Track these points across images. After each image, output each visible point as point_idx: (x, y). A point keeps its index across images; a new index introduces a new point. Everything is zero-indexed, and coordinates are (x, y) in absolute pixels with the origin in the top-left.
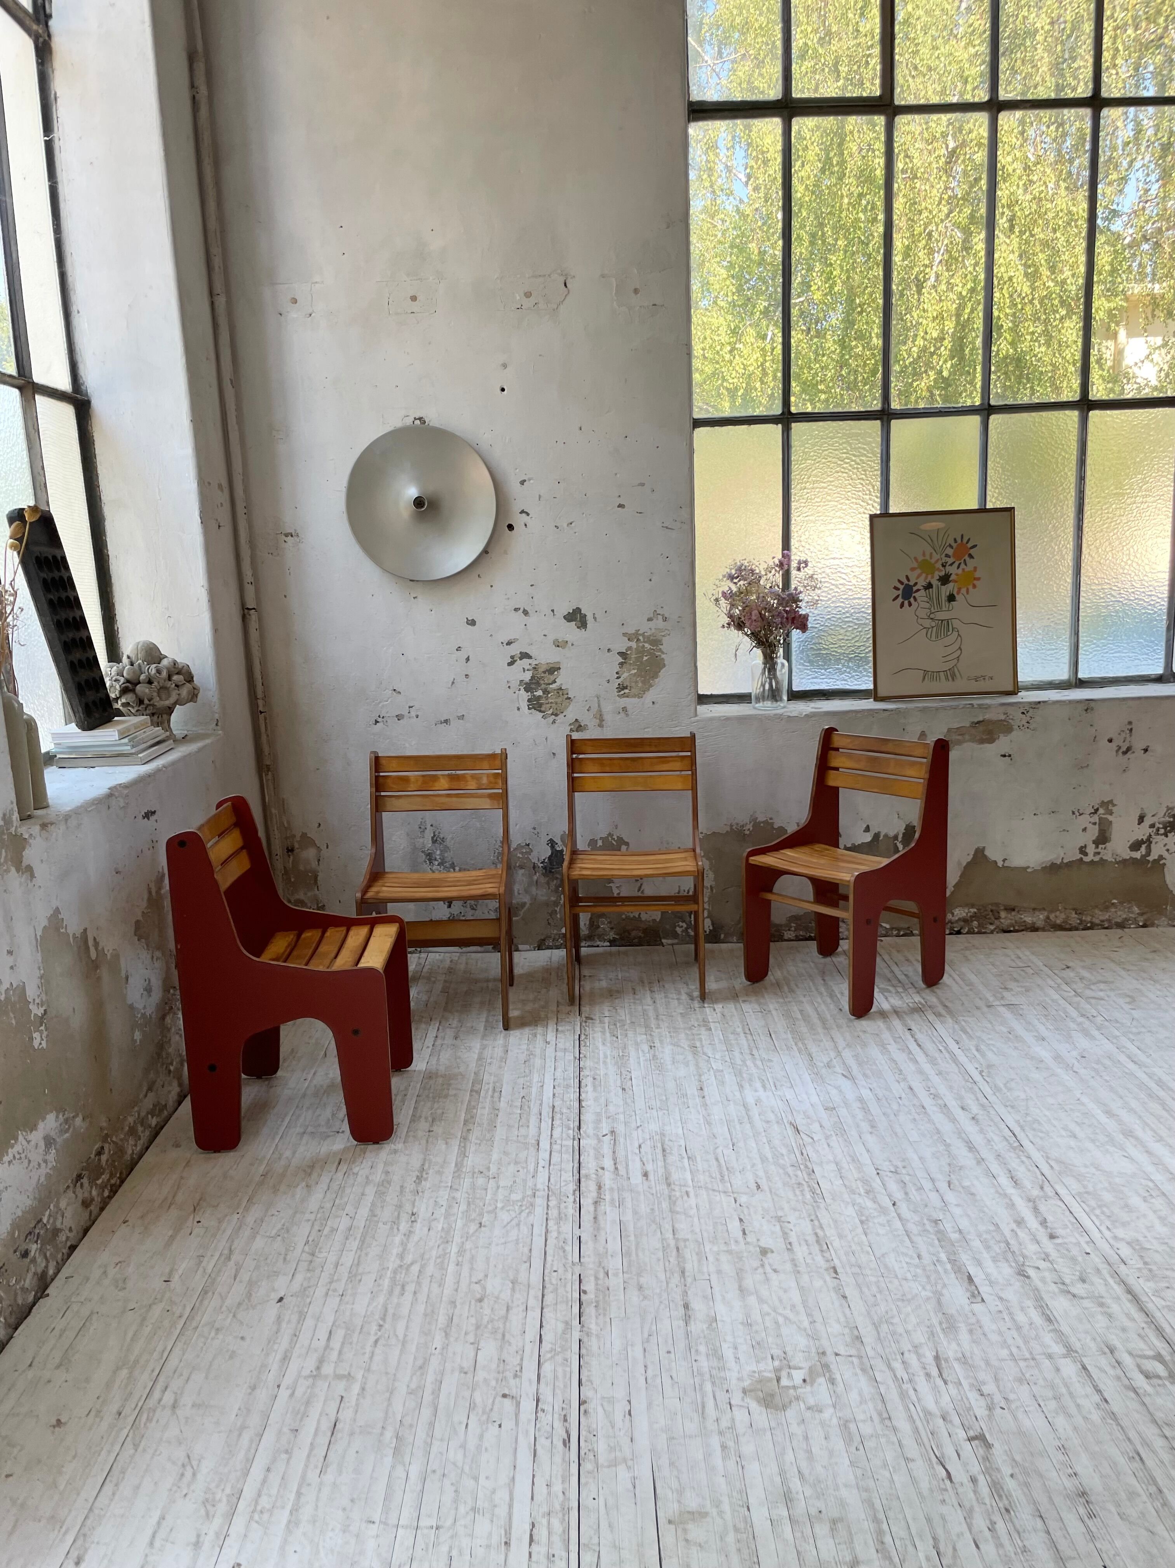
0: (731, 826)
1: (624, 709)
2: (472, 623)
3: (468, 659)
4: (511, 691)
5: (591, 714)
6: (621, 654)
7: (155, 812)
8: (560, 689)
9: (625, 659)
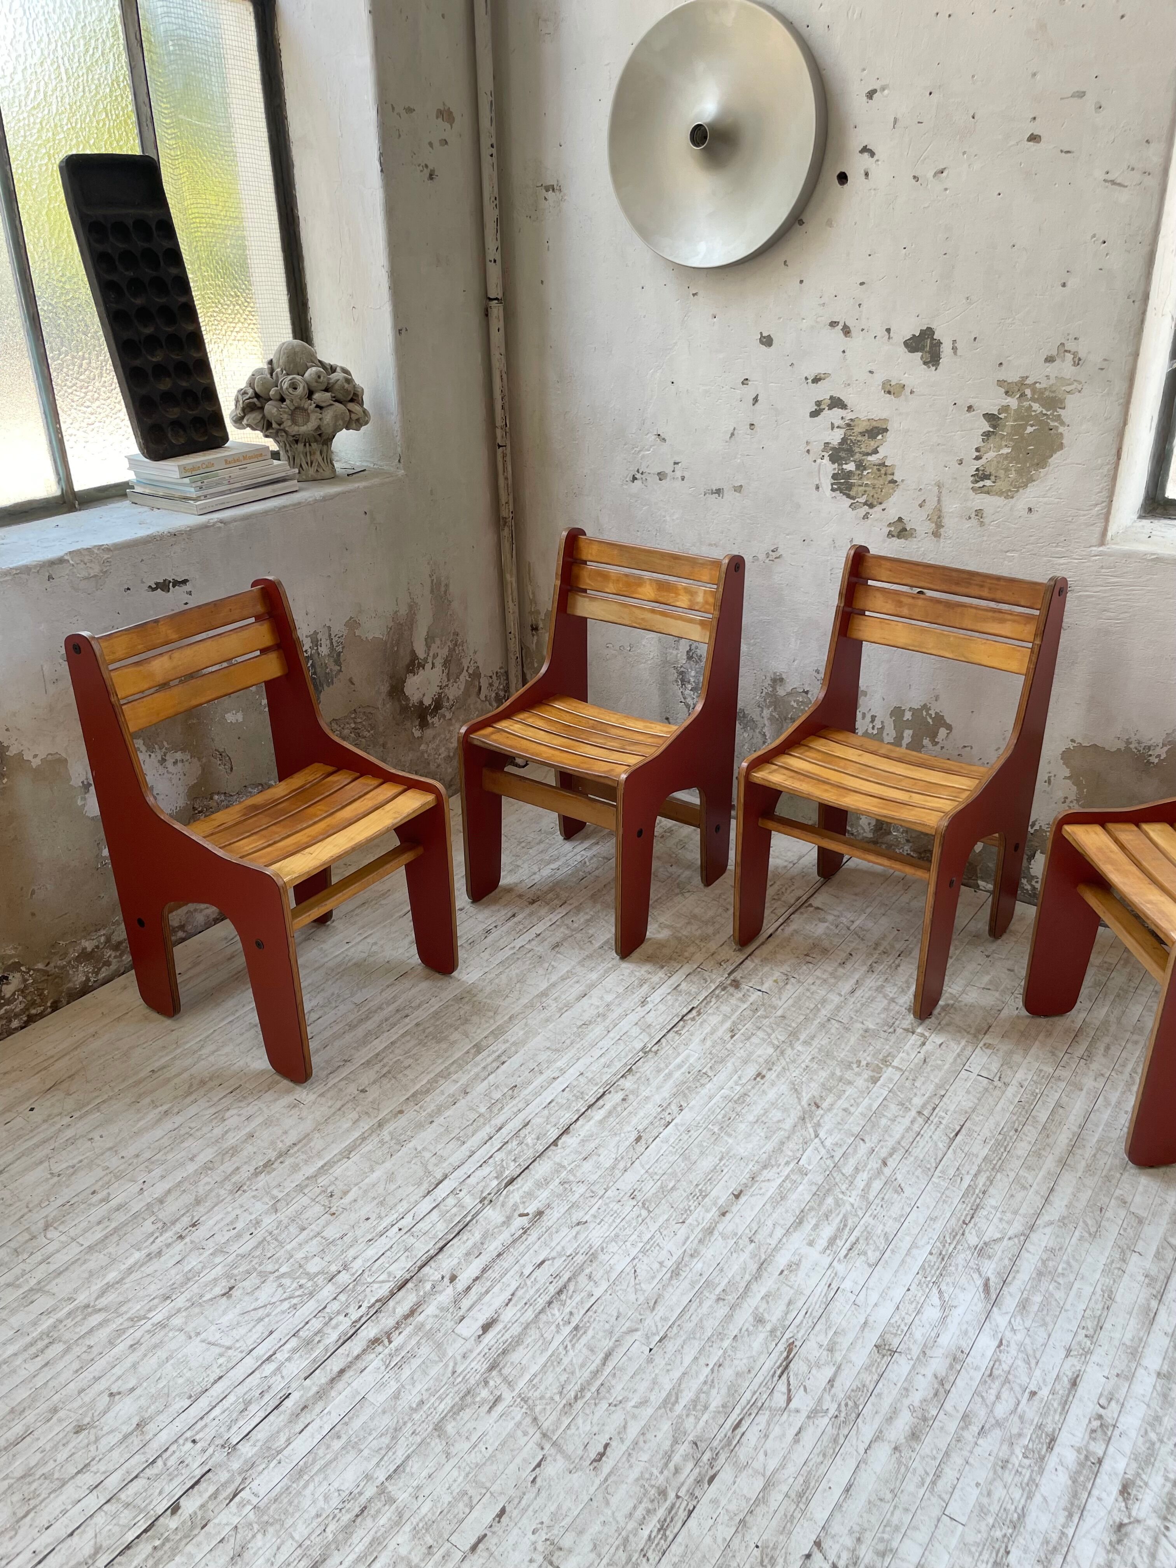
0: (1128, 742)
1: (979, 513)
2: (767, 341)
3: (756, 400)
4: (812, 457)
5: (923, 514)
6: (989, 417)
7: (185, 582)
8: (883, 464)
9: (994, 427)
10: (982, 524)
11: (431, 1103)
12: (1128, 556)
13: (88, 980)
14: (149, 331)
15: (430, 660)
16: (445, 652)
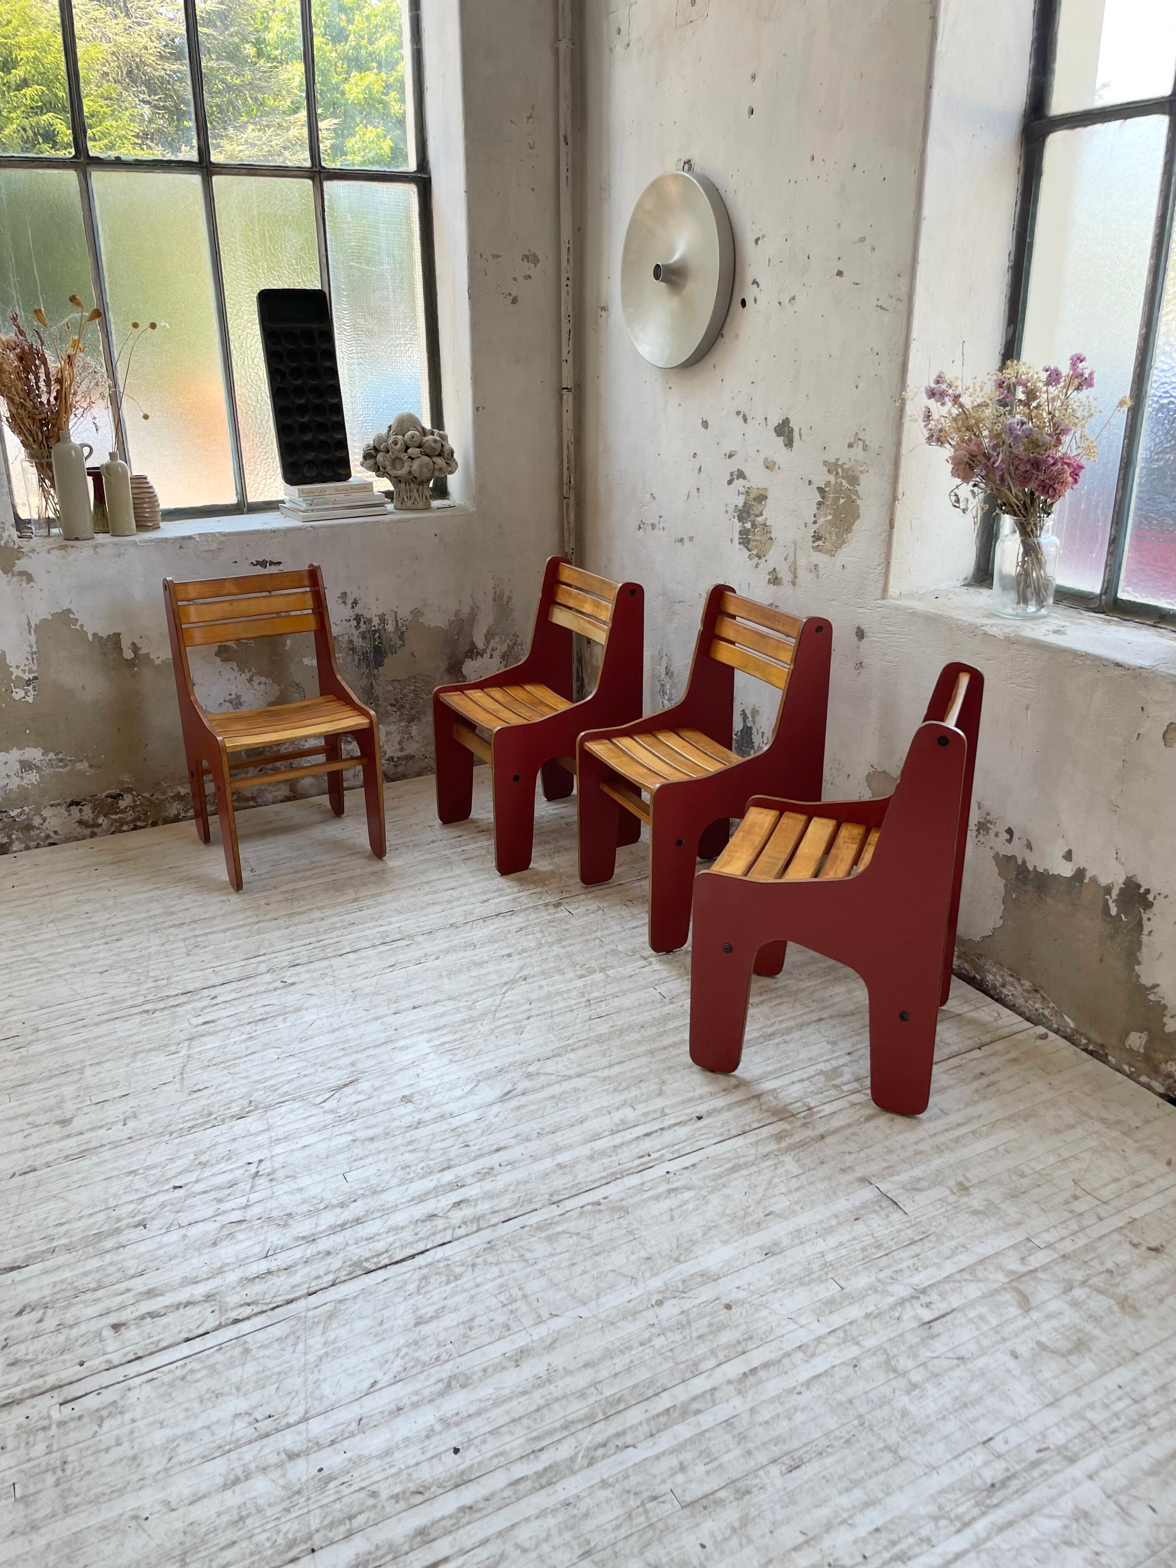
1: (816, 567)
2: (705, 424)
3: (700, 470)
4: (728, 516)
5: (787, 566)
6: (820, 490)
7: (279, 563)
8: (765, 525)
9: (823, 498)
10: (818, 577)
11: (297, 919)
12: (897, 608)
13: (179, 814)
14: (302, 401)
15: (489, 651)
16: (505, 648)
